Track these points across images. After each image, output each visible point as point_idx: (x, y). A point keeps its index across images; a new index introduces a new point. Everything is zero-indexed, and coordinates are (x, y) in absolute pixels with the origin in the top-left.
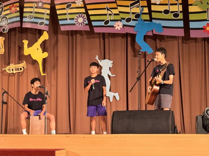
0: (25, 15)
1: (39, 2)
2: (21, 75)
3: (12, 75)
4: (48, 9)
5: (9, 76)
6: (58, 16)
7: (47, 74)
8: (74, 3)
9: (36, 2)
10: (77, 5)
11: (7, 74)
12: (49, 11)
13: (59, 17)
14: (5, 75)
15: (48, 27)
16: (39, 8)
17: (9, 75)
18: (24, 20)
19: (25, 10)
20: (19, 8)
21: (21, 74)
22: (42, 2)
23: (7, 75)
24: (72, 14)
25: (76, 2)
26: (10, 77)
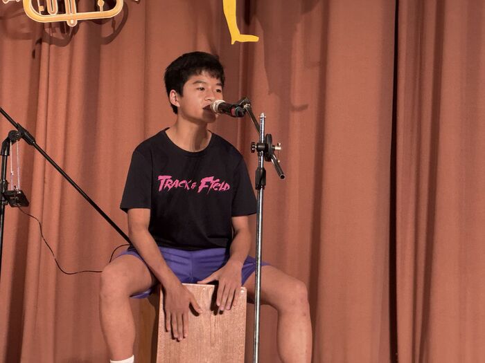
2: (110, 39)
3: (57, 34)
5: (40, 41)
7: (266, 38)
11: (26, 30)
14: (15, 36)
17: (41, 34)
21: (107, 31)
23: (27, 37)
26: (45, 45)
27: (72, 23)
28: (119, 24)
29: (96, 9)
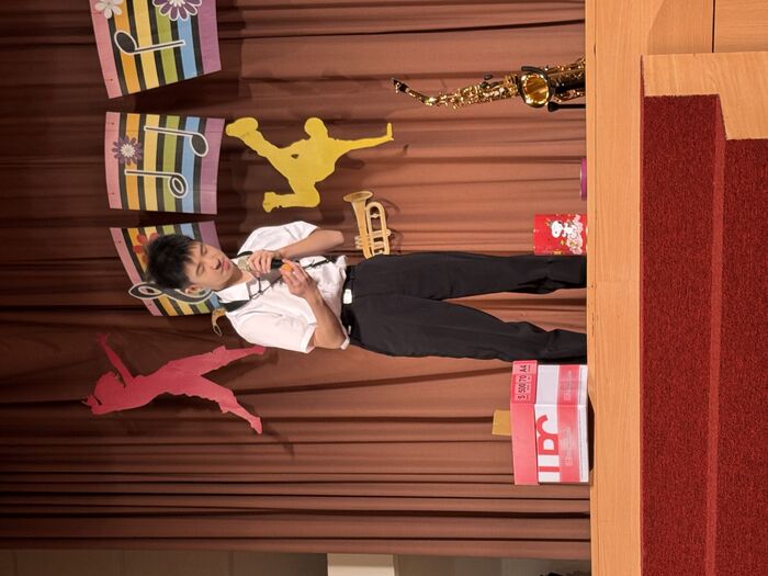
0: (170, 207)
1: (120, 157)
3: (395, 242)
4: (142, 122)
6: (168, 82)
8: (111, 21)
9: (120, 165)
10: (118, 12)
12: (149, 117)
13: (171, 77)
15: (209, 120)
16: (142, 155)
18: (188, 208)
19: (152, 206)
20: (146, 229)
22: (119, 145)
24: (154, 32)
25: (110, 16)
26: (402, 248)
27: (389, 233)
28: (387, 204)
29: (379, 218)
